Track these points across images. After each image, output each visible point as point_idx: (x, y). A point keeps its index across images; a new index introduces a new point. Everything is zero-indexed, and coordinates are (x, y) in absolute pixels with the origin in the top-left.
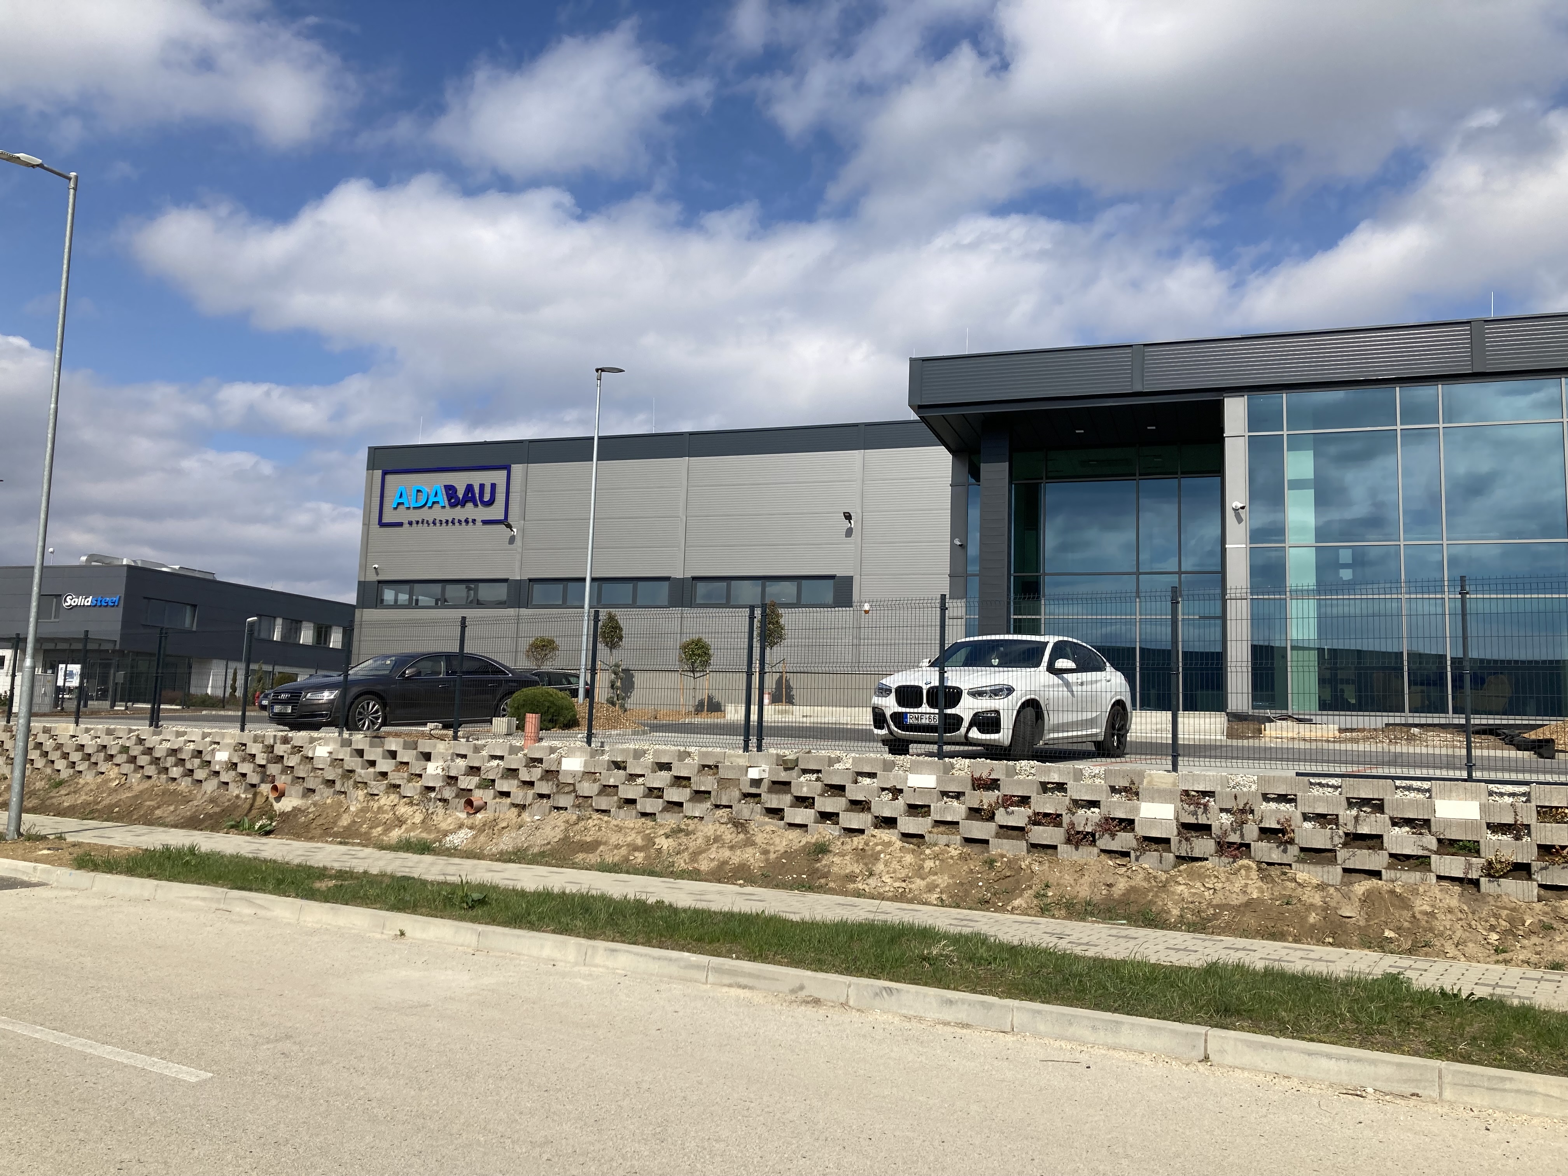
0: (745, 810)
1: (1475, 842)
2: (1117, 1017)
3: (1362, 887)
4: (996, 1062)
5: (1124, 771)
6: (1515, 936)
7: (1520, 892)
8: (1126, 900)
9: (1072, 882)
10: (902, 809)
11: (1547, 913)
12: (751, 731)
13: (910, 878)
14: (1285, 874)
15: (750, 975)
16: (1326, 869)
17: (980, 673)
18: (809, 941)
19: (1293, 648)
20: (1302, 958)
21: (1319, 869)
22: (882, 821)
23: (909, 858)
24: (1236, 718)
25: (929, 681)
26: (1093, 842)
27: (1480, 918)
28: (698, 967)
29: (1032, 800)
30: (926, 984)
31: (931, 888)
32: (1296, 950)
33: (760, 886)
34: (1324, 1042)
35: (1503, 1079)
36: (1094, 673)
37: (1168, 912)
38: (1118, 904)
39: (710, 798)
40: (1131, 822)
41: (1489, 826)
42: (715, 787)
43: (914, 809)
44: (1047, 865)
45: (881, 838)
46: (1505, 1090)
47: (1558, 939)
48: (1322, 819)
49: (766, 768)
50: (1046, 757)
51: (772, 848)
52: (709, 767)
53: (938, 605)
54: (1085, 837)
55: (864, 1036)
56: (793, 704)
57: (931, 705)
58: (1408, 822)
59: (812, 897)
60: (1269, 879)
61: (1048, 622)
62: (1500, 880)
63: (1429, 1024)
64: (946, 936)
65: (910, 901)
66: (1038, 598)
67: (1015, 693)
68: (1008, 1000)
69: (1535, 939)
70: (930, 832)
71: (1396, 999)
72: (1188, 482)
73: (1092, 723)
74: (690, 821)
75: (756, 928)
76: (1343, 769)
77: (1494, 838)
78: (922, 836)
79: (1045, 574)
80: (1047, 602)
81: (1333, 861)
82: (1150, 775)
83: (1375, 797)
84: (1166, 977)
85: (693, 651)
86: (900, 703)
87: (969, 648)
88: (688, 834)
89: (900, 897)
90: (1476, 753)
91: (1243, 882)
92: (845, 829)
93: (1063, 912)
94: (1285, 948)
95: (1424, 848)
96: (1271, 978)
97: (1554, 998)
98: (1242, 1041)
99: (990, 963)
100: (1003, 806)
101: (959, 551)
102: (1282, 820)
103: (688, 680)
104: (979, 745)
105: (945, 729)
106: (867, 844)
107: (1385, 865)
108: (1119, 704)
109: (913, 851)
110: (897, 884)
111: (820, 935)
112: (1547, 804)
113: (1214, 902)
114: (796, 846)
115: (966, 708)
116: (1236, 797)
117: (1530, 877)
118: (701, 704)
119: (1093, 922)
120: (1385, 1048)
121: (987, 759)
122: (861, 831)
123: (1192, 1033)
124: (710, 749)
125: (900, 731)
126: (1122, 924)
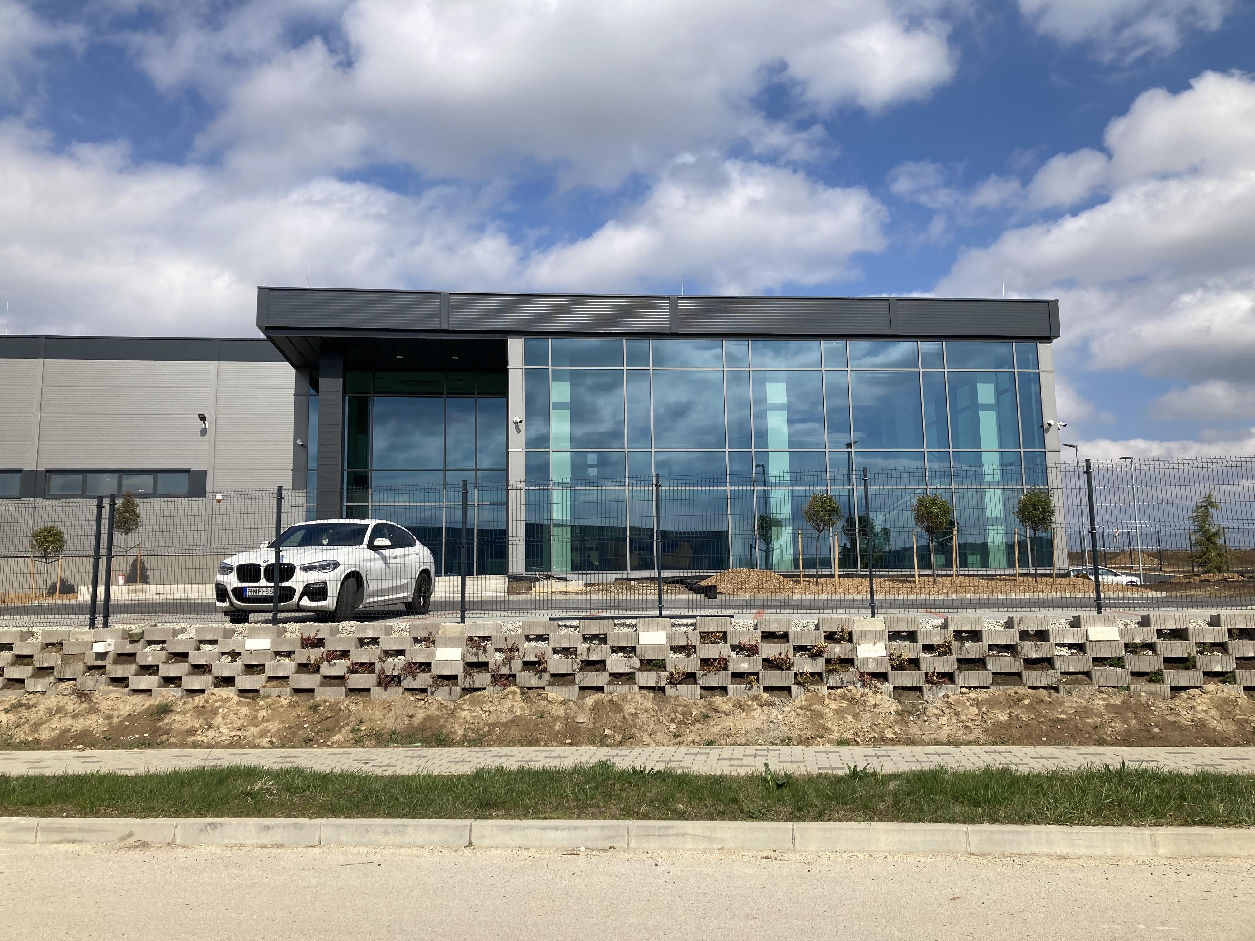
0: (89, 681)
1: (663, 660)
2: (405, 821)
3: (592, 699)
4: (303, 872)
5: (424, 625)
6: (686, 724)
7: (689, 693)
8: (422, 727)
9: (381, 717)
10: (240, 669)
11: (705, 706)
12: (97, 610)
13: (245, 727)
14: (539, 695)
15: (80, 830)
16: (568, 688)
17: (310, 552)
18: (141, 792)
19: (555, 525)
20: (546, 757)
21: (563, 689)
22: (221, 681)
23: (245, 710)
24: (514, 579)
25: (266, 559)
26: (399, 684)
27: (665, 714)
28: (27, 829)
29: (351, 653)
30: (247, 816)
31: (262, 735)
32: (542, 751)
33: (99, 749)
34: (554, 818)
35: (667, 828)
36: (407, 548)
37: (455, 733)
38: (416, 731)
39: (53, 673)
40: (429, 665)
41: (672, 648)
42: (59, 662)
43: (250, 669)
44: (362, 704)
45: (220, 696)
46: (668, 835)
47: (712, 724)
48: (566, 652)
49: (111, 641)
50: (364, 617)
51: (115, 713)
52: (53, 644)
53: (275, 495)
54: (392, 680)
55: (187, 869)
56: (147, 583)
57: (268, 579)
58: (622, 649)
59: (150, 753)
60: (529, 700)
61: (374, 509)
62: (678, 686)
63: (624, 795)
64: (268, 773)
65: (242, 747)
66: (367, 489)
67: (339, 568)
68: (317, 819)
69: (698, 726)
70: (264, 687)
71: (604, 780)
72: (482, 401)
73: (403, 588)
74: (32, 696)
75: (89, 787)
76: (582, 614)
77: (674, 656)
78: (257, 691)
79: (373, 470)
80: (374, 493)
81: (573, 682)
82: (444, 627)
83: (602, 632)
84: (444, 784)
85: (45, 538)
86: (241, 578)
87: (304, 531)
88: (28, 707)
89: (236, 744)
90: (664, 597)
91: (510, 704)
92: (187, 690)
93: (373, 742)
94: (535, 751)
95: (632, 668)
96: (521, 775)
97: (704, 765)
98: (496, 826)
99: (304, 791)
100: (327, 660)
101: (301, 450)
102: (539, 654)
103: (40, 565)
104: (308, 611)
105: (279, 599)
106: (207, 701)
107: (607, 682)
108: (425, 573)
109: (249, 704)
110: (233, 734)
111: (152, 785)
112: (706, 631)
113: (489, 721)
114: (139, 709)
115: (298, 582)
116: (506, 639)
117: (695, 683)
118: (53, 587)
119: (394, 747)
120: (594, 816)
121: (315, 622)
122: (202, 691)
123: (461, 826)
124: (55, 628)
125: (239, 603)
126: (418, 747)
